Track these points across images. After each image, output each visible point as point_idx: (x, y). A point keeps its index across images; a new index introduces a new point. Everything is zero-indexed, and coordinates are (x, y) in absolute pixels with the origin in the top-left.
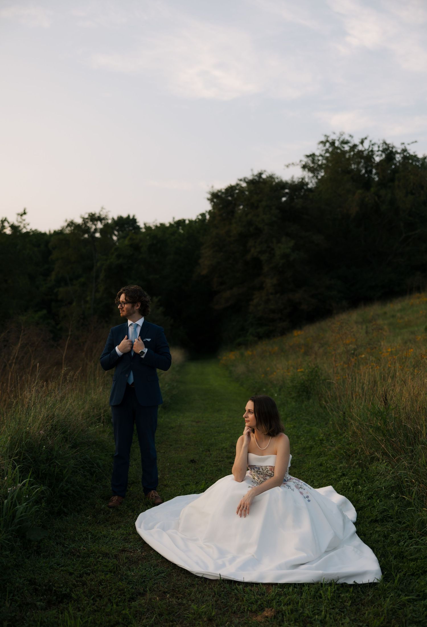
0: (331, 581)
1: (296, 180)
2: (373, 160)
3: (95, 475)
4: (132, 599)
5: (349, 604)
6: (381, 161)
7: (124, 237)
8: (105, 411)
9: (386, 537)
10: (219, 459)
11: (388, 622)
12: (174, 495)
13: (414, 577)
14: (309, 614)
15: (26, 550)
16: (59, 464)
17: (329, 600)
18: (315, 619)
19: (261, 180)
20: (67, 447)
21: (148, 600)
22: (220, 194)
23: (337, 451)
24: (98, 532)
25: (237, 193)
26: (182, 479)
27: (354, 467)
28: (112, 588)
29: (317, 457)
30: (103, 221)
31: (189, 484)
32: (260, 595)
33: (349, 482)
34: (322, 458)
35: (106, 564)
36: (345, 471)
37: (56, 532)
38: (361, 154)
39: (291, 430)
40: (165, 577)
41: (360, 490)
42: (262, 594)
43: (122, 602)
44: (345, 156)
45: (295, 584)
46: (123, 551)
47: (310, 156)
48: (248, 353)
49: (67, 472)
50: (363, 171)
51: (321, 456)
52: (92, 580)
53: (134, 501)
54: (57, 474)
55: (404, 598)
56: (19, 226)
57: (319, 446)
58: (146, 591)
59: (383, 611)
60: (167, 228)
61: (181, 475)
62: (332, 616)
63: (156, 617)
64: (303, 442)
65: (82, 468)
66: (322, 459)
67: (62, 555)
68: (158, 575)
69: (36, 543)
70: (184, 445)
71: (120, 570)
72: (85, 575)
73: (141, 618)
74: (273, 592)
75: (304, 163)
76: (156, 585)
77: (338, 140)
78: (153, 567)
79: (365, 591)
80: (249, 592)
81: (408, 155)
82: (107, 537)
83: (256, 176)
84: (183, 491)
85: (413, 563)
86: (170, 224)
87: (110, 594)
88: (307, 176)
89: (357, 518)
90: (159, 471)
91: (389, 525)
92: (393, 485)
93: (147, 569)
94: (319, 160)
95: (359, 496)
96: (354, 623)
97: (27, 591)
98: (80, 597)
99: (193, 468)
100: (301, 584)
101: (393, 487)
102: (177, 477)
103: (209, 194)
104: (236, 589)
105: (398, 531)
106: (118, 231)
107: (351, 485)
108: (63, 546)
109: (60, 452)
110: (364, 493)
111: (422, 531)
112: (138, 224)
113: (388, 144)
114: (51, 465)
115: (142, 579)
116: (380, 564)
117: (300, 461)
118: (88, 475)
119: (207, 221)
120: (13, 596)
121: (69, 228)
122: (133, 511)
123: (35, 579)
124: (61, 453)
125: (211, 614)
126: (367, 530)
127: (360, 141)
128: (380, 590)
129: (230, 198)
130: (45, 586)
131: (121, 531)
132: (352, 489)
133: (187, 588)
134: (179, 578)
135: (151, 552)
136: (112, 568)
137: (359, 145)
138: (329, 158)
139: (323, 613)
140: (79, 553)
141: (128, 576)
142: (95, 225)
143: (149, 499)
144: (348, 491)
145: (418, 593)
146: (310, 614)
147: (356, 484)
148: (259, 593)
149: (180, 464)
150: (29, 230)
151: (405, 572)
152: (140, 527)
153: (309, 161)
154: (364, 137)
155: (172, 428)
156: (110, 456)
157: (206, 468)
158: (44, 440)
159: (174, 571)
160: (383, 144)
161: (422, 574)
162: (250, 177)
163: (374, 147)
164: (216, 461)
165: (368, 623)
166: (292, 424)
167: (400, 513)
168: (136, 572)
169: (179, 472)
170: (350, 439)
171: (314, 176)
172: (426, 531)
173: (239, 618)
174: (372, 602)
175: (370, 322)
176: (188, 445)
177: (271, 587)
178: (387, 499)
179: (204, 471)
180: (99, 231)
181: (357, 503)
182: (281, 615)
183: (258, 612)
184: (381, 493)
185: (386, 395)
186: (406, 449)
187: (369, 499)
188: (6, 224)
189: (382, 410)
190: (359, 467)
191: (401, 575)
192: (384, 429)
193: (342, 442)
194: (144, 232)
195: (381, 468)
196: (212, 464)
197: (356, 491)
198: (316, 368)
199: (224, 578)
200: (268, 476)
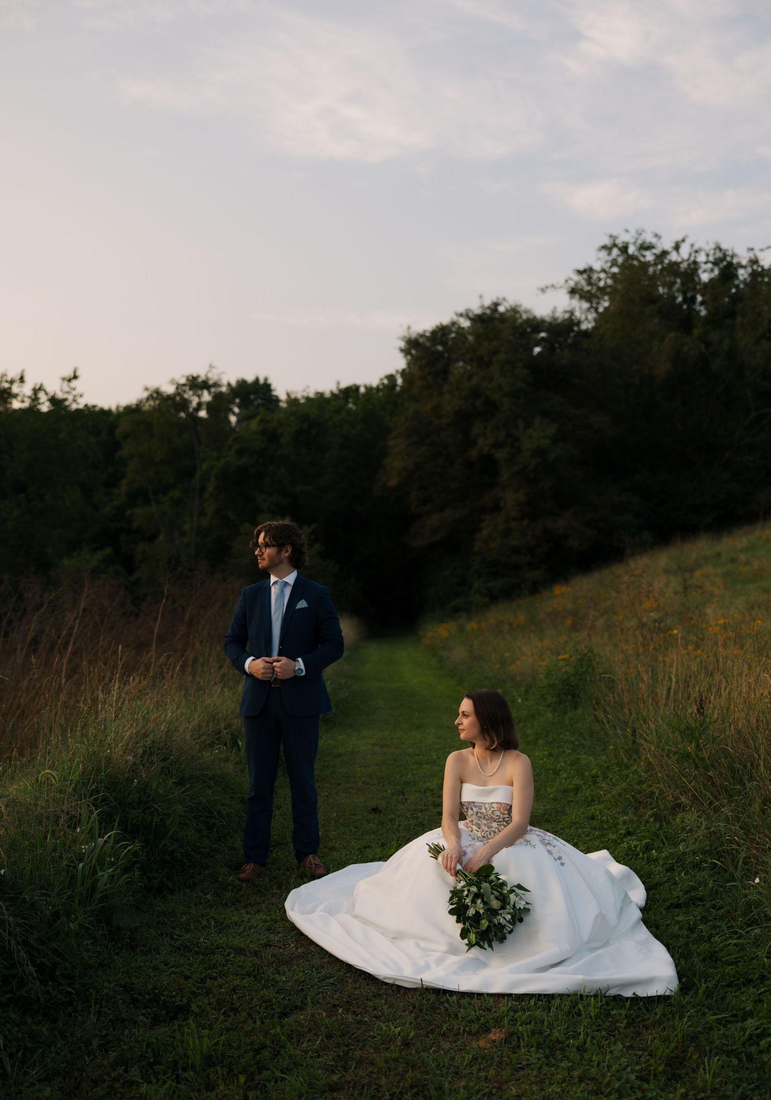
0: (597, 991)
1: (561, 315)
2: (696, 279)
3: (215, 830)
4: (284, 1015)
5: (623, 1026)
6: (711, 280)
7: (250, 418)
8: (228, 726)
9: (691, 930)
10: (419, 807)
11: (683, 1052)
12: (345, 863)
13: (730, 989)
14: (560, 1038)
15: (114, 943)
16: (160, 810)
17: (592, 1018)
18: (569, 1043)
19: (497, 316)
20: (171, 783)
21: (309, 1017)
22: (421, 340)
23: (620, 795)
24: (225, 918)
25: (453, 338)
26: (358, 839)
27: (647, 822)
28: (252, 999)
29: (586, 805)
30: (213, 390)
31: (369, 847)
32: (484, 1011)
33: (638, 845)
34: (594, 807)
35: (241, 964)
36: (632, 827)
37: (158, 917)
38: (675, 267)
39: (545, 759)
40: (335, 984)
41: (655, 858)
42: (488, 1009)
43: (270, 1018)
44: (646, 271)
45: (540, 995)
46: (267, 945)
47: (585, 271)
48: (472, 625)
49: (172, 822)
50: (680, 299)
51: (593, 803)
52: (220, 986)
53: (281, 871)
54: (156, 826)
55: (711, 1018)
56: (66, 400)
57: (590, 786)
58: (306, 1004)
59: (676, 1036)
60: (328, 401)
61: (356, 832)
62: (595, 1042)
63: (322, 1040)
64: (563, 781)
65: (194, 817)
66: (595, 809)
67: (171, 951)
68: (323, 980)
69: (129, 933)
70: (360, 784)
71: (264, 973)
72: (208, 980)
73: (299, 1042)
74: (503, 1007)
75: (572, 284)
76: (321, 996)
77: (634, 243)
78: (316, 969)
79: (650, 1008)
80: (467, 1005)
81: (760, 269)
82: (240, 926)
83: (489, 308)
84: (360, 857)
85: (731, 967)
86: (332, 393)
87: (250, 1006)
88: (579, 308)
89: (647, 901)
90: (320, 826)
91: (698, 911)
93: (306, 972)
94: (600, 279)
95: (653, 866)
96: (630, 1051)
97: (120, 1001)
98: (203, 1011)
99: (376, 821)
100: (549, 995)
101: (708, 851)
102: (350, 836)
103: (402, 340)
104: (447, 1001)
105: (711, 921)
106: (239, 406)
107: (641, 850)
108: (172, 938)
109: (159, 790)
110: (661, 862)
111: (747, 918)
112: (274, 393)
113: (726, 251)
114: (147, 812)
115: (299, 986)
116: (677, 969)
117: (558, 812)
118: (204, 830)
119: (398, 389)
120: (101, 1007)
121: (151, 403)
122: (280, 888)
123: (132, 984)
124: (161, 792)
125: (408, 1035)
126: (662, 919)
127: (673, 245)
128: (675, 1006)
129: (440, 348)
130: (149, 995)
131: (261, 916)
132: (641, 855)
133: (370, 1000)
134: (357, 985)
135: (312, 948)
136: (252, 969)
137: (671, 252)
138: (618, 276)
139: (582, 1036)
140: (198, 948)
141: (277, 982)
142: (199, 396)
143: (304, 869)
144: (636, 859)
145: (735, 1012)
146: (562, 1037)
147: (648, 848)
148: (483, 1008)
149: (355, 815)
150: (81, 406)
151: (718, 981)
152: (293, 910)
153: (581, 280)
154: (679, 238)
155: (340, 756)
156: (239, 801)
157: (399, 822)
158: (133, 771)
159: (348, 975)
160: (715, 249)
161: (744, 986)
162: (476, 308)
163: (697, 255)
164: (415, 810)
165: (651, 1051)
166: (546, 750)
167: (717, 892)
168: (288, 976)
169: (354, 827)
170: (643, 774)
171: (591, 307)
172: (755, 919)
173: (451, 1042)
174: (660, 1023)
175: (692, 570)
176: (368, 784)
177: (501, 999)
178: (696, 870)
179: (395, 826)
180: (204, 407)
181: (649, 878)
182: (516, 1039)
183: (481, 1035)
184: (687, 862)
185: (701, 700)
186: (731, 789)
187: (668, 871)
188: (42, 397)
189: (693, 725)
190: (655, 820)
191: (710, 985)
192: (697, 756)
193: (629, 780)
194: (286, 408)
195: (689, 820)
196: (408, 815)
197: (648, 859)
198: (589, 654)
199: (428, 986)
200: (495, 821)
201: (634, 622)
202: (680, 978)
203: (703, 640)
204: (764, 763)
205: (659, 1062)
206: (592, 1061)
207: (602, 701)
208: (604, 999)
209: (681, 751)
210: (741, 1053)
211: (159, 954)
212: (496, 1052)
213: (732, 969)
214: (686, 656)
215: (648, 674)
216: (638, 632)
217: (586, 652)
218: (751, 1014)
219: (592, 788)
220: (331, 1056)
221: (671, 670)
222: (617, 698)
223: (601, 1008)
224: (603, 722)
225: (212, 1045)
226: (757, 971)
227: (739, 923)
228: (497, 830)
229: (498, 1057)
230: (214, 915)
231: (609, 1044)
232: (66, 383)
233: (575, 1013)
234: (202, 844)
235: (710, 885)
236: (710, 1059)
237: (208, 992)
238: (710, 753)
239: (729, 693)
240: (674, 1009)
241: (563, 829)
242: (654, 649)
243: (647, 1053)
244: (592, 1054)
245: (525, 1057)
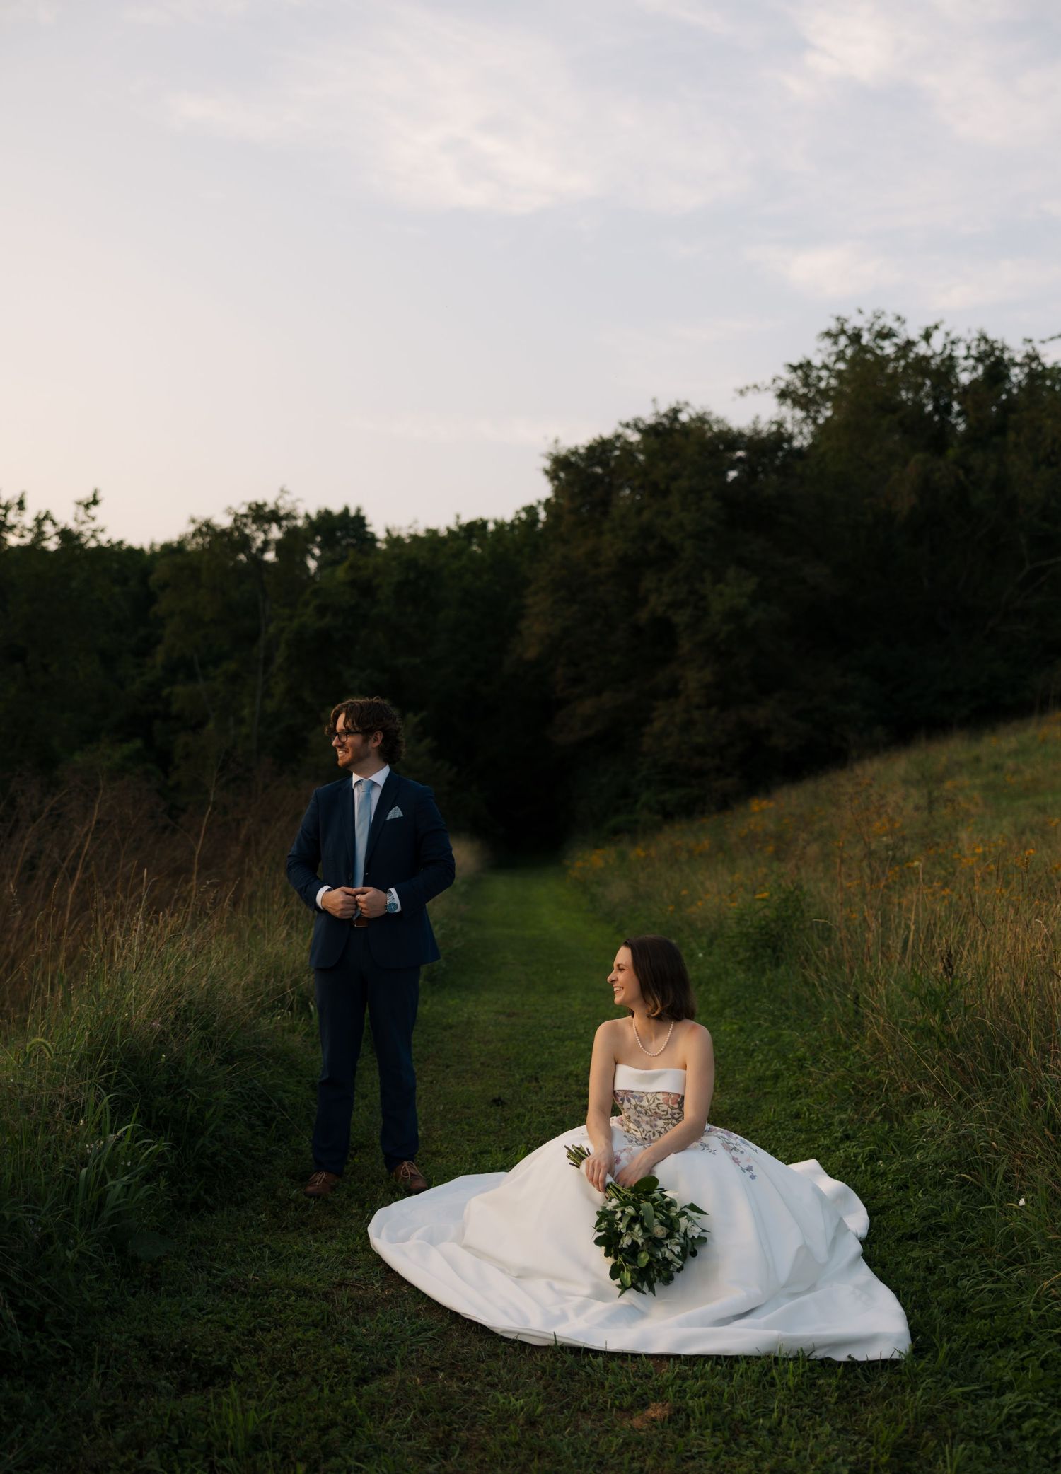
0: (798, 1353)
1: (765, 427)
2: (953, 381)
3: (274, 1125)
4: (363, 1381)
5: (833, 1400)
6: (974, 382)
7: (334, 563)
8: (295, 983)
9: (930, 1270)
10: (558, 1099)
11: (915, 1437)
12: (453, 1174)
13: (983, 1351)
14: (745, 1417)
15: (128, 1280)
16: (197, 1096)
17: (789, 1389)
18: (758, 1424)
19: (677, 426)
20: (213, 1060)
21: (397, 1384)
22: (573, 459)
23: (836, 1085)
24: (284, 1247)
25: (617, 456)
26: (473, 1141)
27: (872, 1121)
28: (319, 1359)
29: (789, 1098)
30: (284, 523)
31: (487, 1152)
32: (641, 1378)
33: (860, 1154)
34: (800, 1101)
35: (304, 1310)
36: (851, 1129)
37: (191, 1244)
38: (924, 364)
39: (734, 1036)
40: (434, 1339)
41: (882, 1171)
42: (646, 1375)
43: (342, 1384)
44: (883, 368)
45: (718, 1357)
46: (343, 1284)
47: (801, 366)
48: (637, 853)
49: (213, 1114)
50: (930, 408)
51: (799, 1096)
52: (275, 1341)
53: (365, 1184)
54: (191, 1118)
55: (955, 1391)
56: (80, 534)
57: (794, 1073)
58: (394, 1367)
59: (907, 1415)
60: (443, 541)
61: (470, 1131)
62: (794, 1422)
63: (415, 1416)
64: (758, 1065)
65: (246, 1108)
66: (800, 1104)
67: (208, 1291)
68: (419, 1333)
70: (478, 1066)
71: (336, 1323)
72: (259, 1331)
73: (382, 1418)
74: (668, 1373)
75: (782, 385)
76: (414, 1355)
77: (870, 330)
78: (408, 1319)
79: (871, 1377)
80: (617, 1370)
81: (1040, 368)
82: (305, 1257)
83: (666, 415)
84: (474, 1165)
85: (983, 1321)
86: (449, 530)
87: (316, 1368)
88: (791, 417)
89: (869, 1230)
90: (420, 1123)
91: (940, 1245)
92: (954, 1158)
93: (395, 1322)
94: (820, 379)
95: (879, 1183)
96: (842, 1436)
97: (135, 1360)
98: (250, 1374)
99: (498, 1117)
100: (731, 1357)
101: (955, 1162)
102: (461, 1137)
103: (547, 458)
104: (590, 1364)
105: (957, 1258)
106: (320, 547)
107: (862, 1160)
108: (209, 1274)
109: (196, 1069)
110: (891, 1177)
111: (1007, 1254)
112: (369, 529)
113: (993, 342)
114: (178, 1099)
115: (384, 1341)
116: (908, 1323)
117: (749, 1107)
118: (259, 1126)
119: (540, 525)
120: (108, 1367)
121: (199, 539)
122: (362, 1206)
123: (152, 1336)
124: (199, 1072)
125: (534, 1411)
126: (890, 1255)
127: (922, 332)
128: (905, 1374)
129: (599, 470)
130: (175, 1350)
131: (336, 1245)
132: (863, 1168)
133: (483, 1362)
134: (466, 1341)
135: (404, 1289)
136: (320, 1317)
137: (918, 342)
138: (846, 375)
139: (775, 1414)
140: (246, 1287)
141: (354, 1335)
142: (265, 532)
143: (396, 1181)
144: (856, 1173)
145: (988, 1383)
146: (748, 1416)
147: (873, 1158)
148: (640, 1374)
149: (469, 1108)
150: (103, 543)
151: (965, 1340)
152: (379, 1236)
153: (795, 380)
154: (931, 324)
155: (451, 1027)
156: (308, 1086)
157: (530, 1118)
158: (161, 1042)
159: (453, 1327)
160: (979, 340)
161: (1002, 1346)
162: (648, 418)
163: (954, 347)
164: (553, 1103)
165: (872, 1436)
166: (735, 1024)
167: (966, 1219)
168: (370, 1327)
169: (467, 1124)
170: (868, 1057)
171: (808, 417)
172: (1019, 1255)
173: (594, 1420)
174: (885, 1398)
175: (940, 780)
176: (488, 1066)
177: (665, 1362)
178: (939, 1188)
179: (525, 1124)
180: (272, 546)
181: (872, 1198)
182: (684, 1417)
183: (636, 1411)
184: (927, 1177)
185: (950, 955)
186: (988, 1077)
187: (899, 1188)
188: (48, 528)
189: (937, 989)
190: (883, 1119)
191: (955, 1345)
192: (942, 1032)
193: (849, 1063)
194: (385, 550)
195: (929, 1119)
196: (543, 1109)
197: (872, 1173)
198: (797, 892)
199: (563, 1343)
200: (660, 1118)
201: (858, 851)
202: (913, 1336)
203: (953, 874)
204: (1035, 1043)
205: (881, 1451)
206: (788, 1449)
207: (814, 957)
208: (807, 1364)
209: (921, 1024)
210: (995, 1439)
211: (191, 1295)
212: (655, 1436)
213: (985, 1324)
214: (930, 897)
215: (877, 920)
216: (865, 864)
217: (792, 889)
218: (1010, 1386)
219: (797, 1075)
220: (426, 1439)
221: (909, 915)
222: (833, 953)
223: (803, 1376)
224: (814, 985)
225: (261, 1422)
226: (1020, 1327)
227: (996, 1260)
228: (663, 1130)
229: (659, 1441)
230: (269, 1243)
231: (813, 1425)
232: (82, 508)
233: (767, 1382)
234: (255, 1144)
235: (958, 1209)
236: (952, 1448)
237: (258, 1348)
238: (961, 1028)
239: (988, 947)
240: (905, 1378)
241: (757, 1131)
242: (887, 887)
243: (864, 1439)
244: (790, 1439)
245: (696, 1443)
